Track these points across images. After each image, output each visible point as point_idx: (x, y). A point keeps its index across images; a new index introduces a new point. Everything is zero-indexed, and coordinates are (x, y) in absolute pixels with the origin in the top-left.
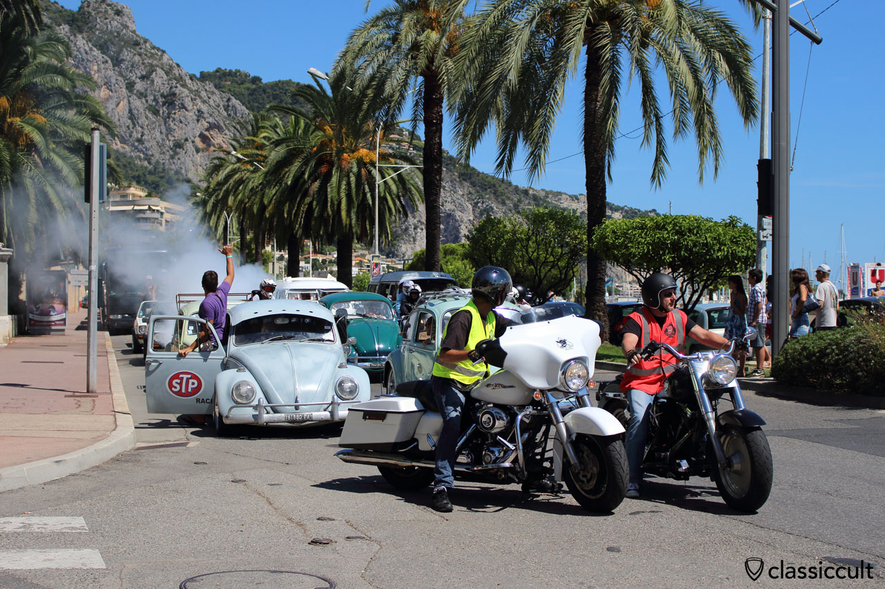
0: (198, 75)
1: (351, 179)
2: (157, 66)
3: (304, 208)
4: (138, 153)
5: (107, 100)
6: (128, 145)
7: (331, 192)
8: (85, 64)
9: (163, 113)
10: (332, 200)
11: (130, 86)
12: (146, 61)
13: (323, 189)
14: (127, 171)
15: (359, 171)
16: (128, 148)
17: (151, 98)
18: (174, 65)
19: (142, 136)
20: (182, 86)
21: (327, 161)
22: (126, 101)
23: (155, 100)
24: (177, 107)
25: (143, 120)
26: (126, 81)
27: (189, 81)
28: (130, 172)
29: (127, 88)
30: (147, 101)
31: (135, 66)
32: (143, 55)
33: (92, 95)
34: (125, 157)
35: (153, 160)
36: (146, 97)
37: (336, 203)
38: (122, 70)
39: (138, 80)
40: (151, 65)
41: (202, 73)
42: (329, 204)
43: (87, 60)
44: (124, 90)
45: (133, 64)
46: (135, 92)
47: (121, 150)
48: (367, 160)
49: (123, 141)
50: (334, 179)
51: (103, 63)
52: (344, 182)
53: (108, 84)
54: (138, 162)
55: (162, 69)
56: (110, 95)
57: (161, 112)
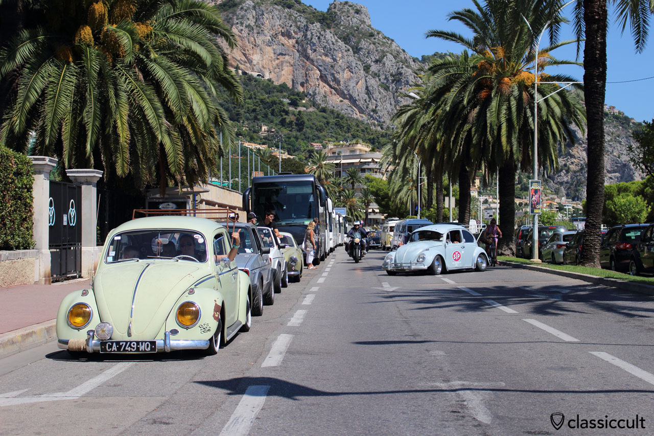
0: (420, 59)
1: (512, 103)
2: (387, 52)
3: (463, 135)
4: (373, 121)
5: (349, 80)
6: (365, 114)
7: (490, 117)
8: (332, 53)
9: (392, 89)
10: (491, 124)
11: (367, 68)
12: (378, 49)
13: (482, 115)
14: (364, 135)
15: (520, 95)
16: (365, 117)
17: (382, 77)
18: (401, 50)
19: (376, 107)
20: (407, 67)
21: (487, 86)
22: (363, 80)
23: (386, 78)
24: (403, 84)
25: (376, 95)
26: (364, 65)
27: (412, 63)
28: (367, 136)
29: (364, 70)
30: (380, 80)
31: (370, 52)
32: (377, 44)
33: (338, 77)
34: (363, 124)
35: (385, 126)
36: (379, 76)
37: (495, 127)
38: (361, 56)
39: (373, 64)
40: (383, 51)
41: (423, 57)
42: (488, 129)
43: (334, 49)
44: (362, 71)
45: (369, 51)
46: (371, 72)
47: (360, 119)
48: (529, 83)
49: (361, 111)
50: (494, 104)
51: (346, 51)
52: (505, 107)
53: (350, 68)
54: (373, 128)
55: (391, 54)
56: (351, 76)
57: (391, 88)
